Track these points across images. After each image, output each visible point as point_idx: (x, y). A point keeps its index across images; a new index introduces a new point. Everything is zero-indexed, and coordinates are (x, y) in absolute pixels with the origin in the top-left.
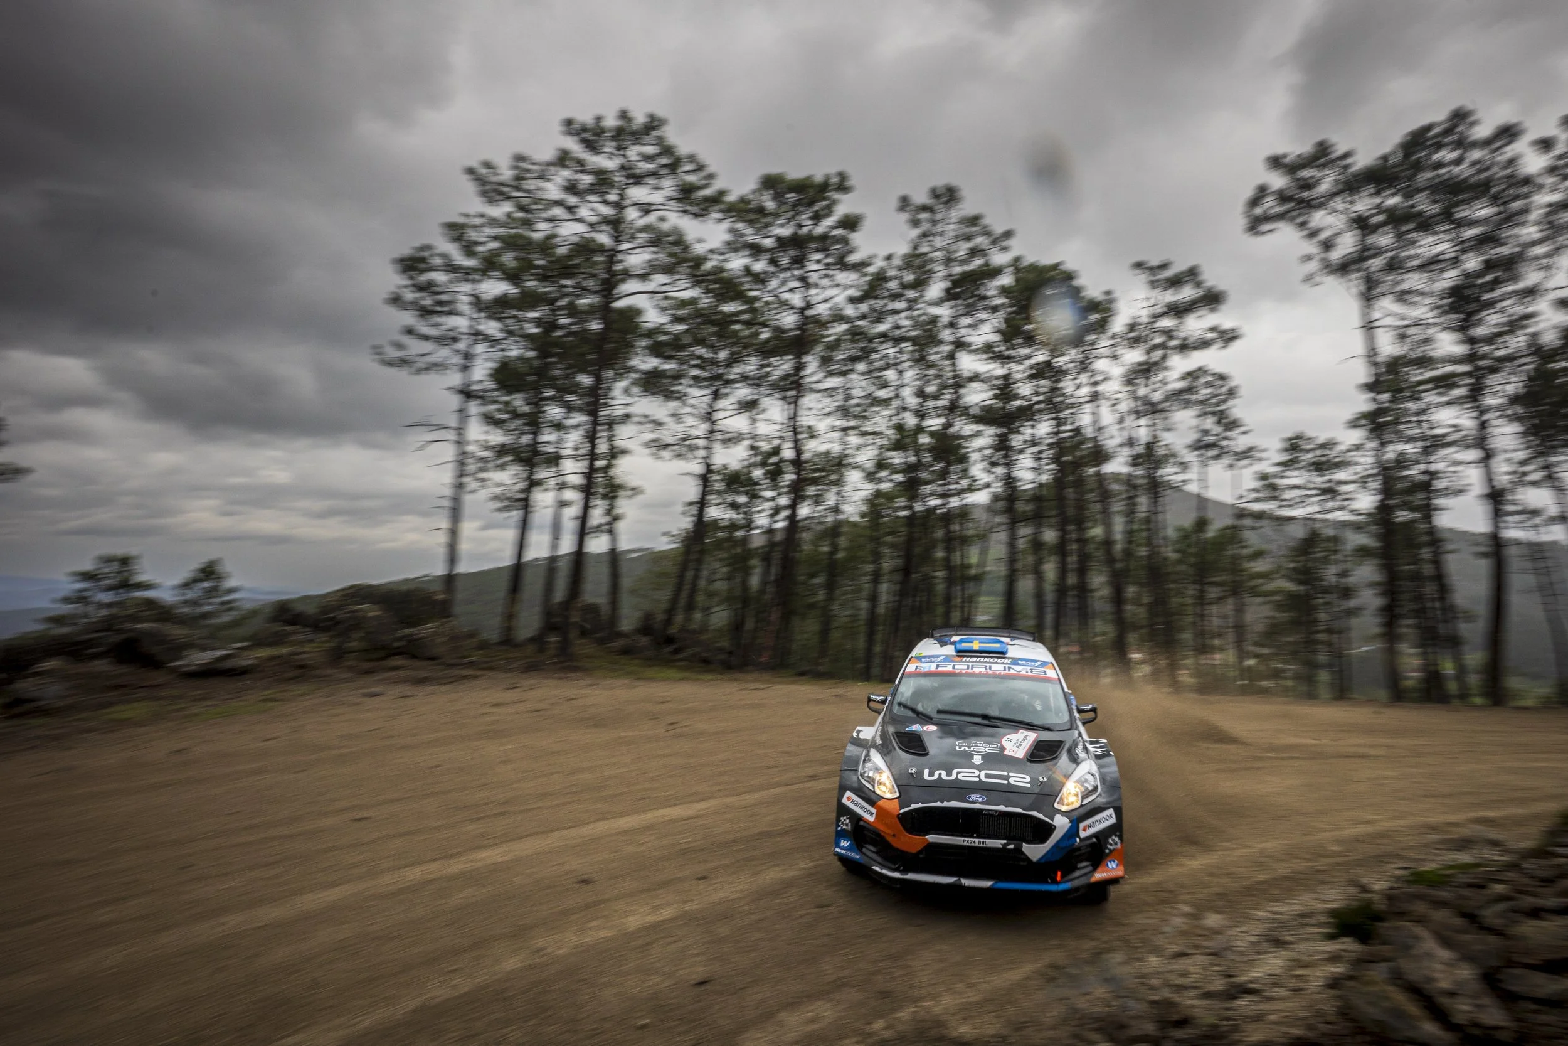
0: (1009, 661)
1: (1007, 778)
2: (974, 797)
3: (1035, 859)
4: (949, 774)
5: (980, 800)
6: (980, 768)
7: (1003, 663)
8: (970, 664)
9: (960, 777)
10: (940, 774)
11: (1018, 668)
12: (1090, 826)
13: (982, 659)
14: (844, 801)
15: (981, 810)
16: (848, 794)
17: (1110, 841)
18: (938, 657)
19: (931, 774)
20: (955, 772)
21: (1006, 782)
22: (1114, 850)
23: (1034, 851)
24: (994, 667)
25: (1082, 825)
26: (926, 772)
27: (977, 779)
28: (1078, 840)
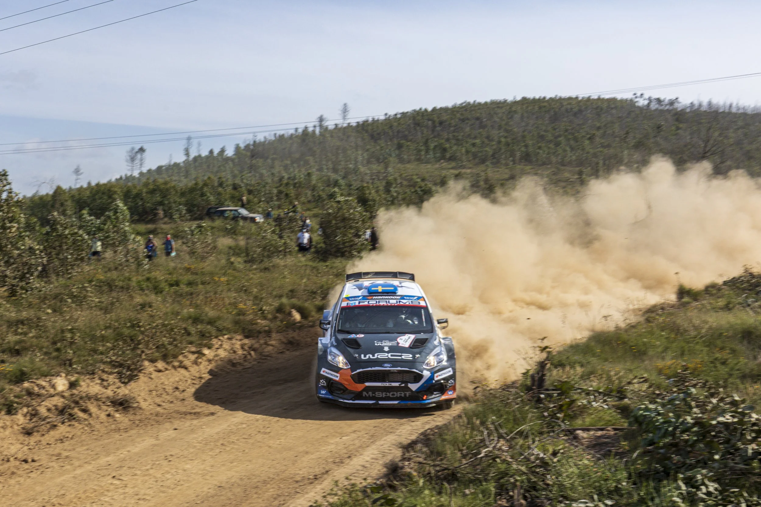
0: (399, 298)
2: (386, 365)
5: (389, 366)
6: (388, 352)
7: (396, 299)
12: (439, 376)
13: (384, 297)
16: (323, 369)
19: (365, 356)
20: (376, 355)
21: (401, 358)
26: (362, 356)
28: (434, 381)
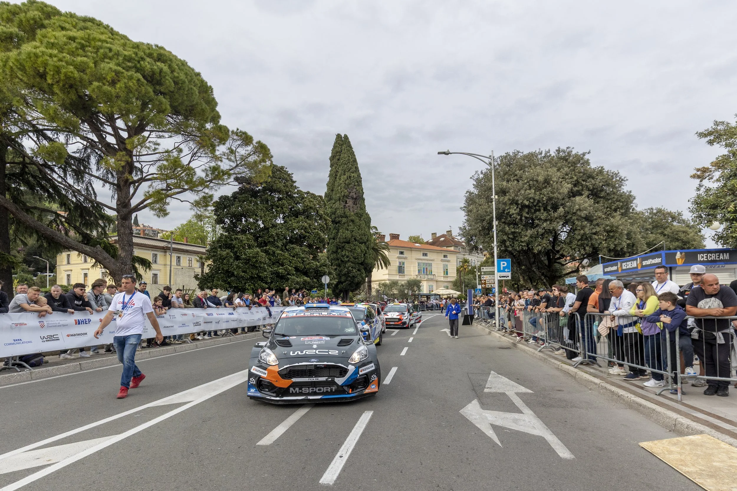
1: (328, 352)
3: (340, 384)
4: (302, 352)
9: (307, 353)
10: (298, 353)
11: (334, 313)
14: (252, 371)
15: (316, 365)
17: (373, 376)
18: (297, 310)
22: (374, 380)
23: (340, 381)
24: (323, 313)
25: (360, 369)
27: (315, 353)
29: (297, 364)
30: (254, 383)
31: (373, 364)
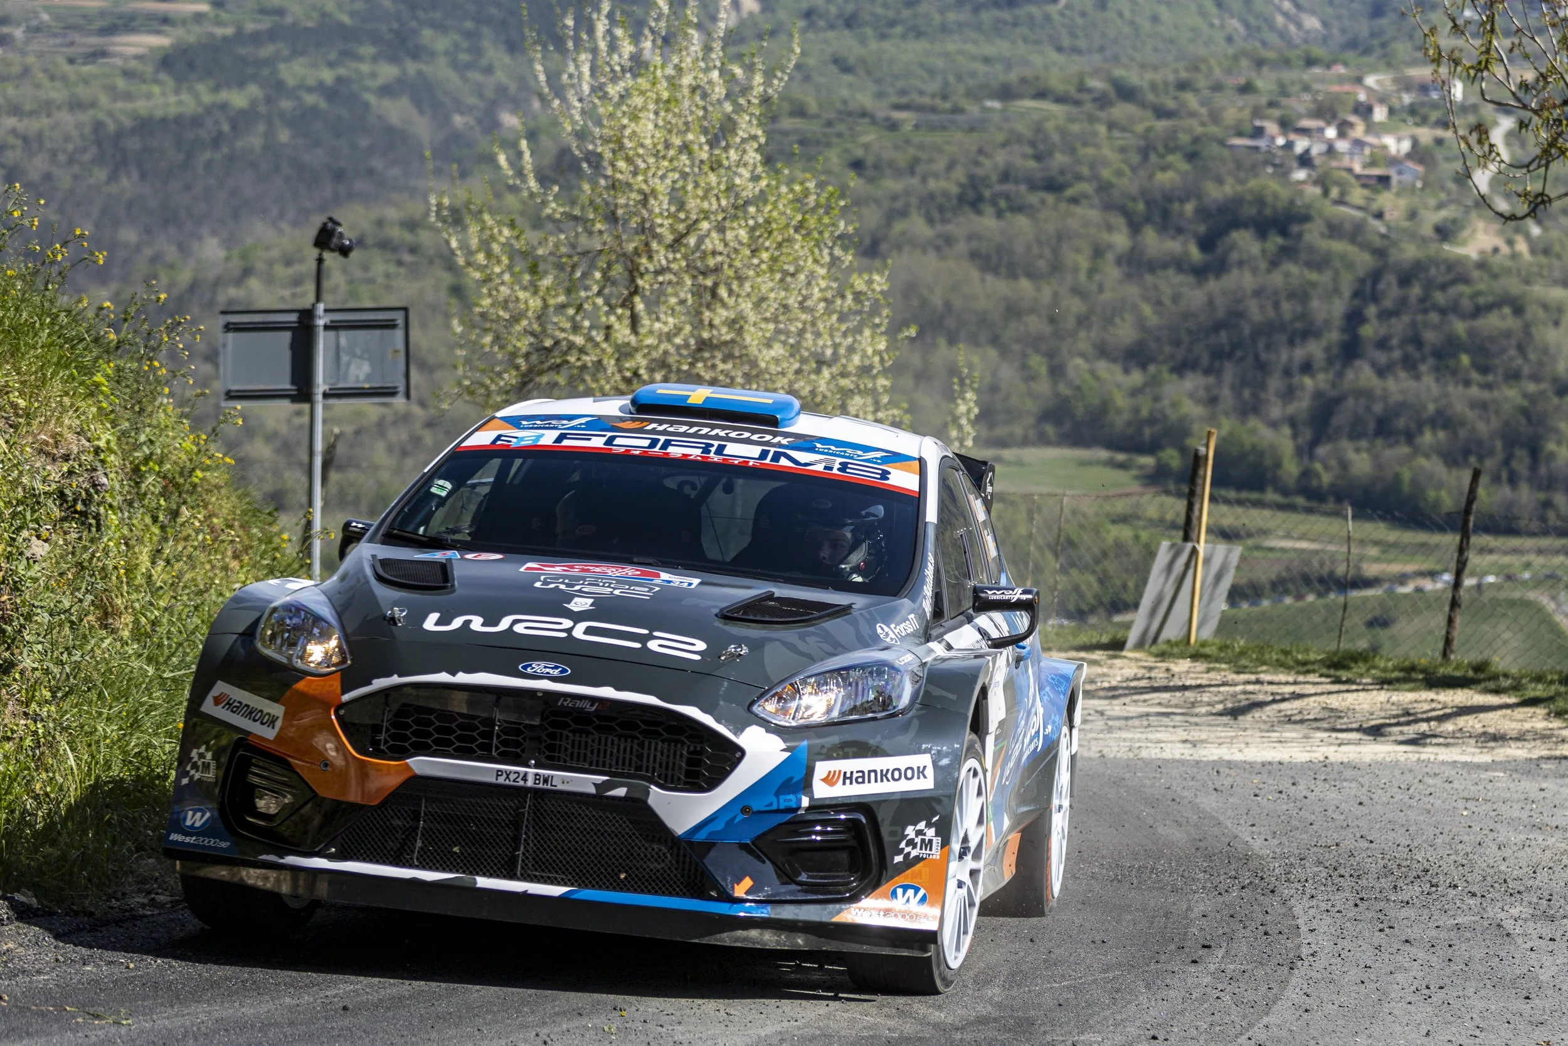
0: (785, 442)
1: (641, 639)
2: (538, 667)
3: (678, 828)
4: (493, 623)
5: (556, 672)
6: (577, 617)
7: (764, 444)
8: (662, 438)
9: (519, 628)
10: (467, 623)
11: (803, 457)
12: (848, 778)
13: (705, 430)
17: (910, 831)
18: (571, 418)
19: (444, 621)
20: (505, 623)
21: (637, 645)
22: (918, 859)
23: (682, 811)
25: (822, 768)
26: (433, 616)
27: (564, 635)
28: (805, 802)
29: (443, 677)
30: (210, 776)
31: (923, 760)
